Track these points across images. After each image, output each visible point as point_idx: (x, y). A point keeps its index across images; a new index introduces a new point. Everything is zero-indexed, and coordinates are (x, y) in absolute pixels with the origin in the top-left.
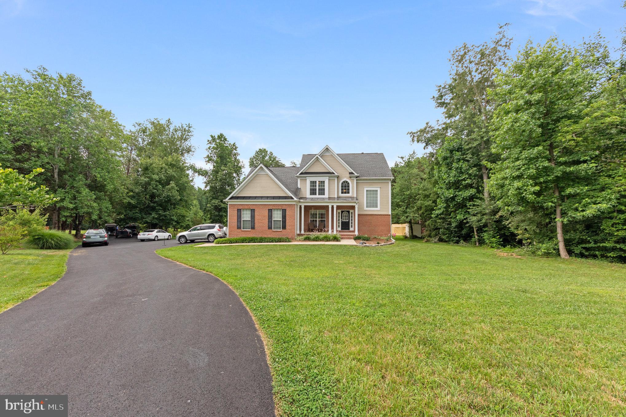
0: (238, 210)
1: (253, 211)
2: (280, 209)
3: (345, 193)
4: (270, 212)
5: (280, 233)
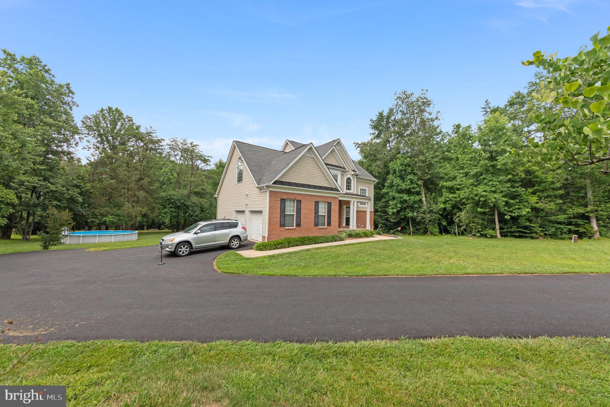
0: (281, 199)
1: (299, 202)
2: (325, 202)
3: (349, 190)
4: (317, 203)
5: (325, 230)
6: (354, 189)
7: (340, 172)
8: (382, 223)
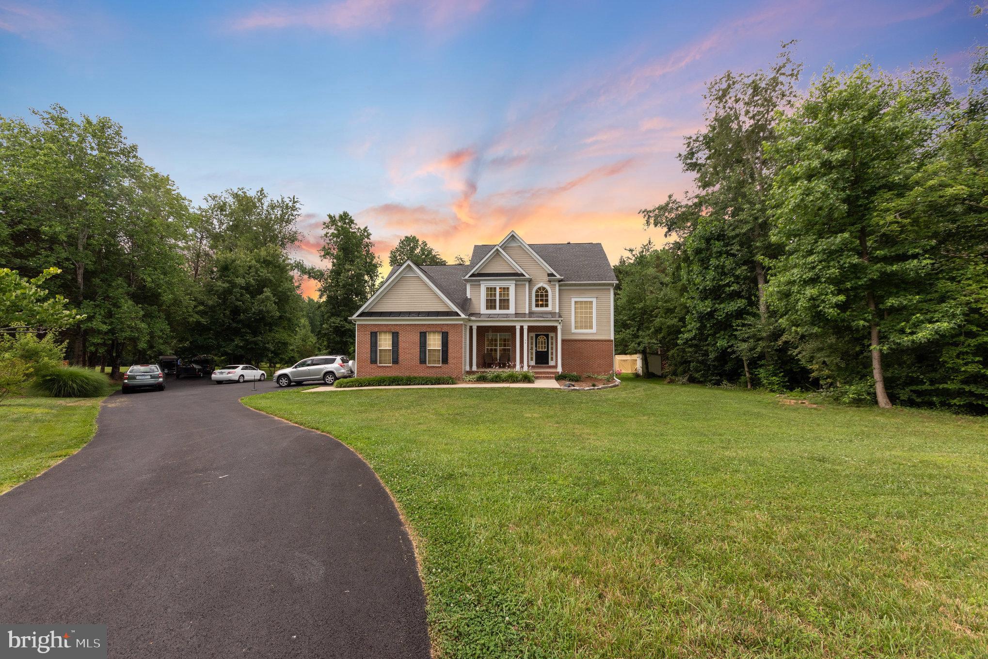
0: (371, 333)
2: (439, 332)
3: (542, 306)
4: (423, 336)
5: (438, 370)
6: (554, 304)
7: (514, 282)
8: (698, 362)
